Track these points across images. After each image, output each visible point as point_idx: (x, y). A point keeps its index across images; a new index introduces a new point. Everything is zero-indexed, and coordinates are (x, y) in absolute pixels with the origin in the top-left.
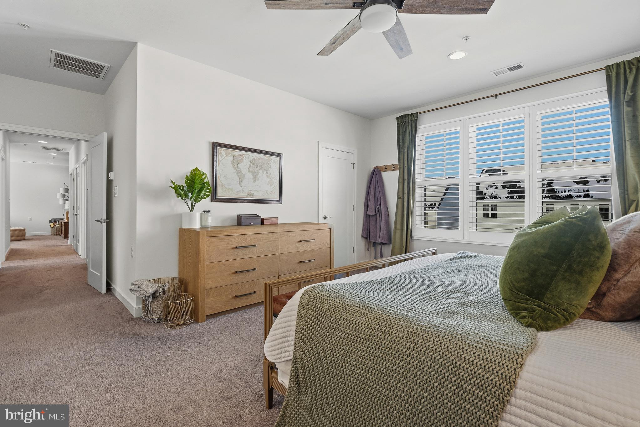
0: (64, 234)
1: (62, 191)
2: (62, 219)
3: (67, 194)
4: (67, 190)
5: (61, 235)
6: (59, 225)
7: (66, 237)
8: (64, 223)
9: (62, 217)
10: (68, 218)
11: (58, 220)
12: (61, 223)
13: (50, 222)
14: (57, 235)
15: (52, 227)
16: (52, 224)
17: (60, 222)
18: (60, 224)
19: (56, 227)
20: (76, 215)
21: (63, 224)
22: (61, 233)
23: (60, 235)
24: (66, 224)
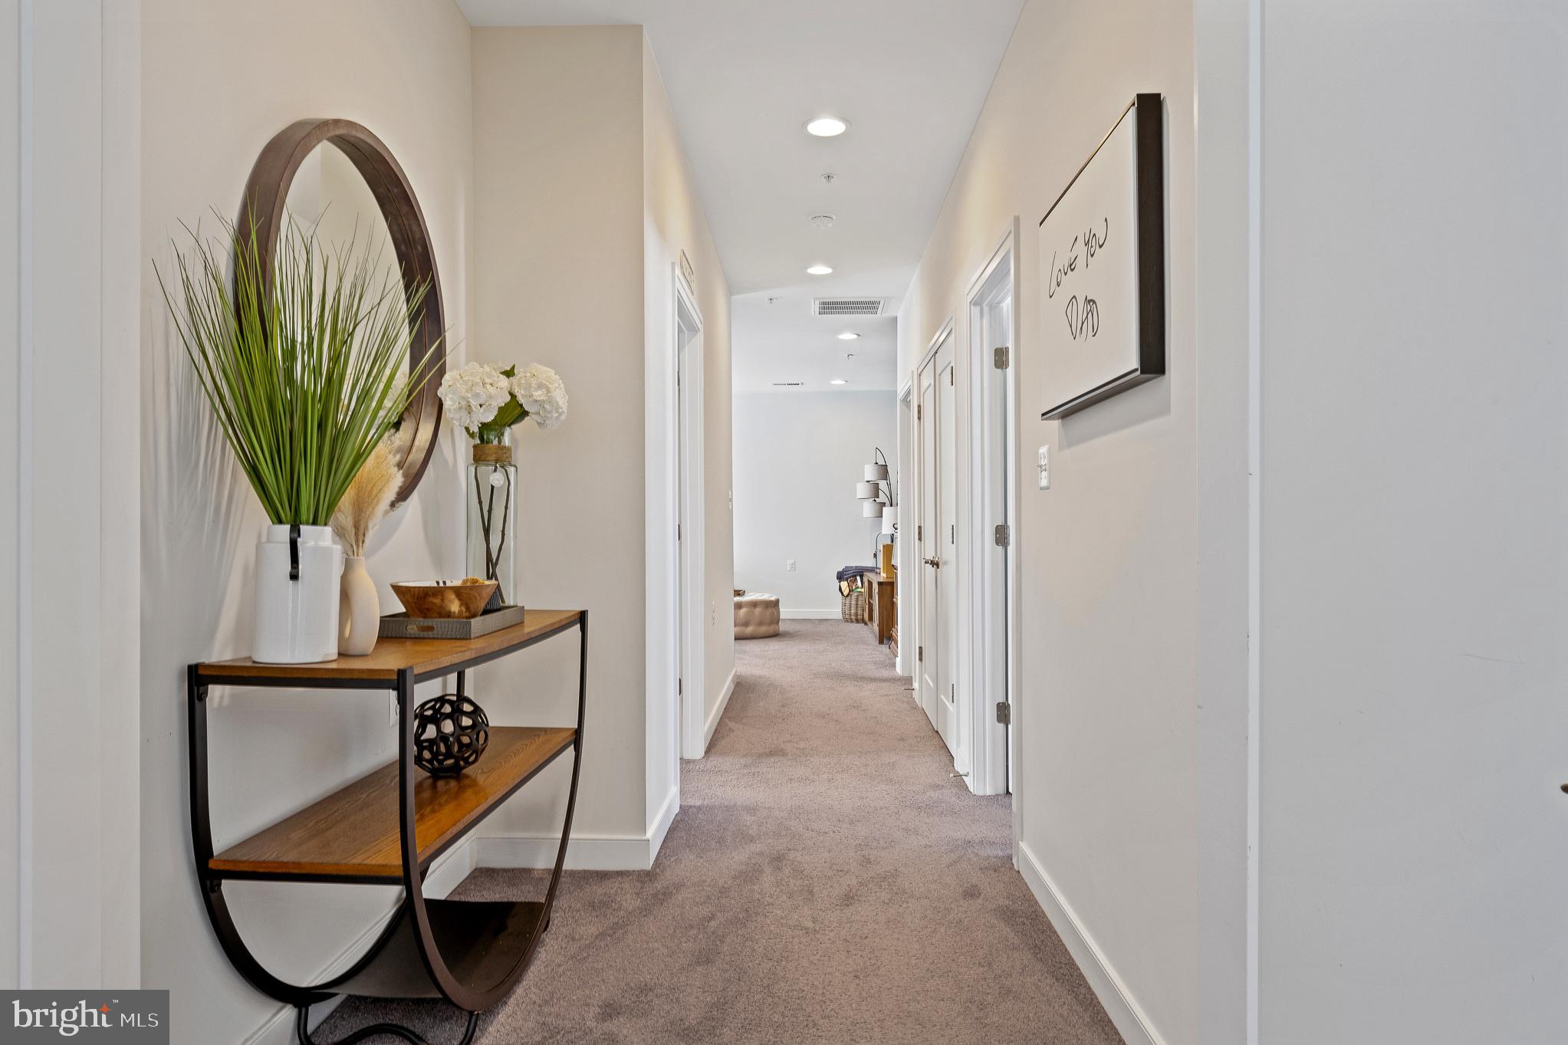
0: (879, 625)
1: (870, 473)
2: (872, 570)
3: (883, 484)
4: (884, 472)
5: (868, 623)
6: (863, 590)
7: (886, 635)
8: (880, 584)
9: (869, 563)
10: (891, 568)
11: (860, 572)
12: (870, 584)
13: (841, 577)
14: (857, 621)
15: (845, 593)
16: (844, 585)
17: (865, 580)
18: (866, 584)
19: (854, 595)
20: (935, 564)
21: (875, 587)
22: (871, 618)
23: (866, 624)
24: (888, 589)
